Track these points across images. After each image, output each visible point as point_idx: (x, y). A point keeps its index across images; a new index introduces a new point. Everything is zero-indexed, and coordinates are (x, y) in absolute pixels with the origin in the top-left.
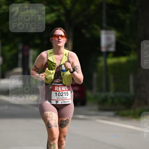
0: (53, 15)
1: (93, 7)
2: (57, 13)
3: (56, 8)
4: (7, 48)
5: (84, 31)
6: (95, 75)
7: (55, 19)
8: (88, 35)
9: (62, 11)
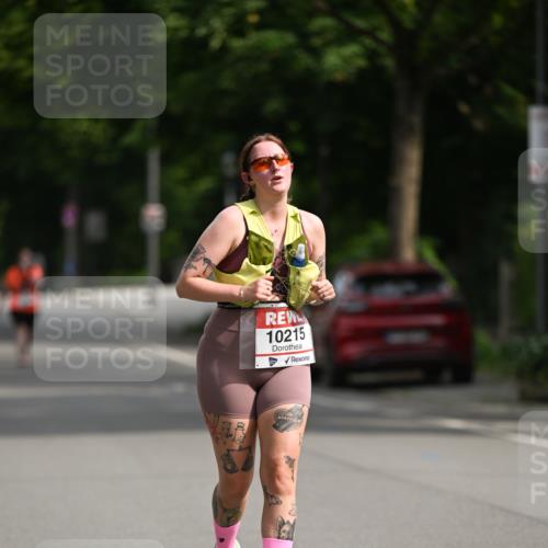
0: (351, 49)
1: (497, 20)
2: (368, 42)
3: (360, 23)
4: (180, 172)
5: (464, 108)
6: (506, 272)
7: (361, 63)
8: (479, 124)
9: (385, 35)
